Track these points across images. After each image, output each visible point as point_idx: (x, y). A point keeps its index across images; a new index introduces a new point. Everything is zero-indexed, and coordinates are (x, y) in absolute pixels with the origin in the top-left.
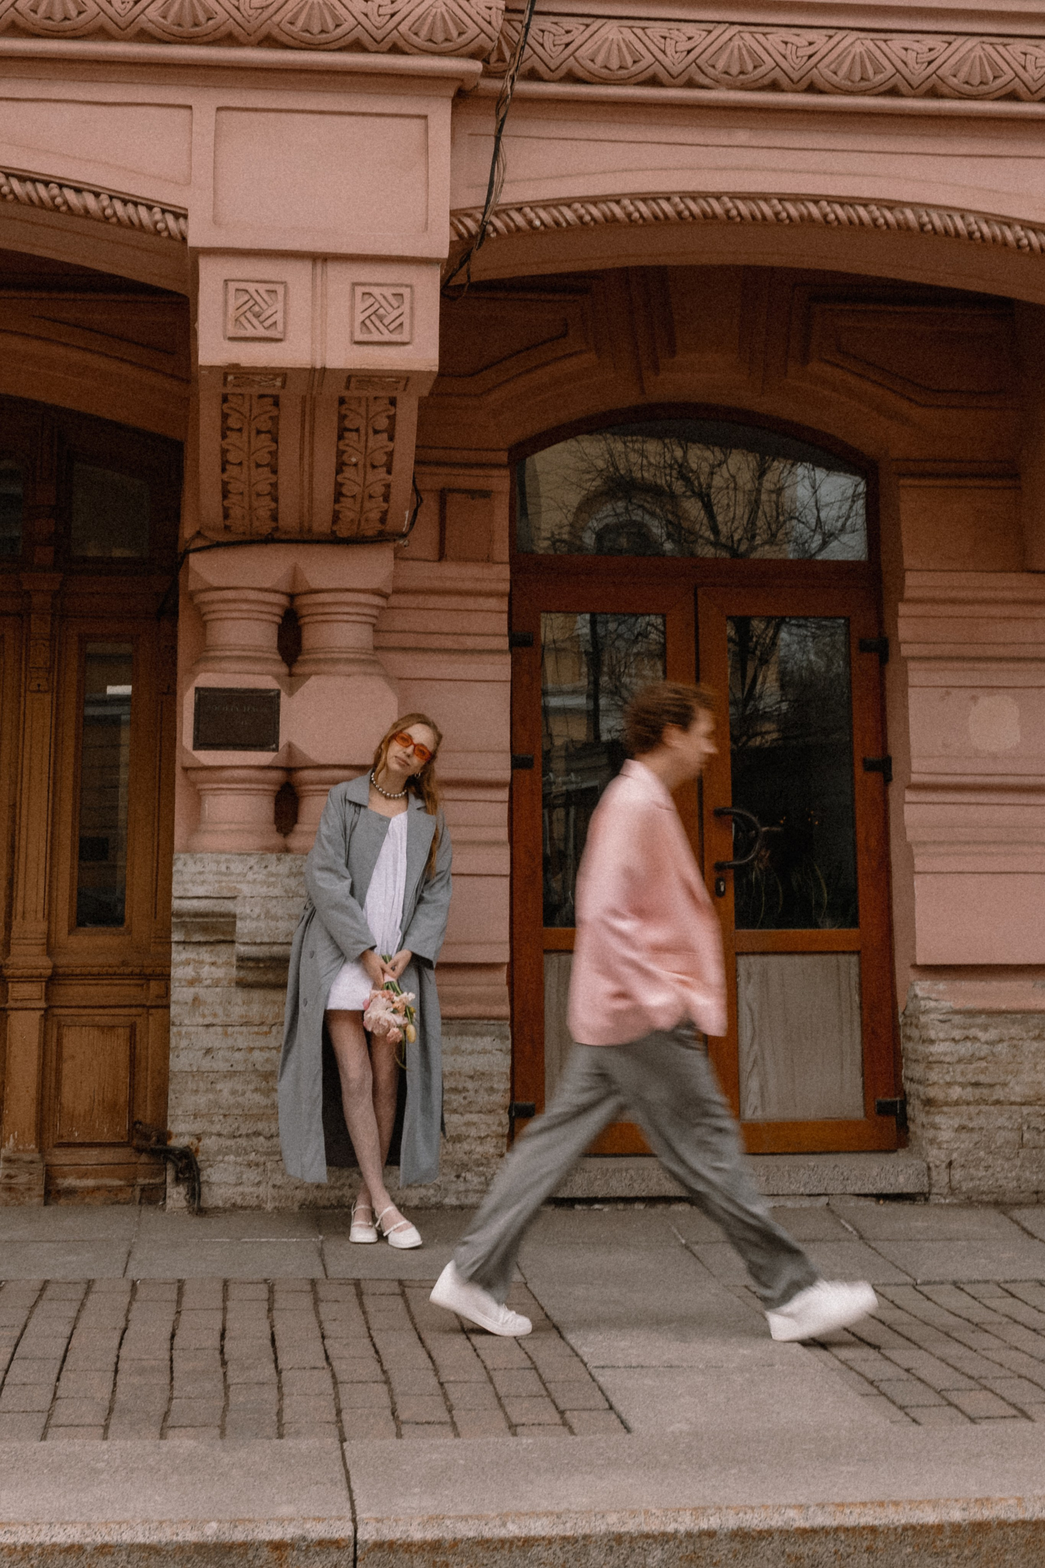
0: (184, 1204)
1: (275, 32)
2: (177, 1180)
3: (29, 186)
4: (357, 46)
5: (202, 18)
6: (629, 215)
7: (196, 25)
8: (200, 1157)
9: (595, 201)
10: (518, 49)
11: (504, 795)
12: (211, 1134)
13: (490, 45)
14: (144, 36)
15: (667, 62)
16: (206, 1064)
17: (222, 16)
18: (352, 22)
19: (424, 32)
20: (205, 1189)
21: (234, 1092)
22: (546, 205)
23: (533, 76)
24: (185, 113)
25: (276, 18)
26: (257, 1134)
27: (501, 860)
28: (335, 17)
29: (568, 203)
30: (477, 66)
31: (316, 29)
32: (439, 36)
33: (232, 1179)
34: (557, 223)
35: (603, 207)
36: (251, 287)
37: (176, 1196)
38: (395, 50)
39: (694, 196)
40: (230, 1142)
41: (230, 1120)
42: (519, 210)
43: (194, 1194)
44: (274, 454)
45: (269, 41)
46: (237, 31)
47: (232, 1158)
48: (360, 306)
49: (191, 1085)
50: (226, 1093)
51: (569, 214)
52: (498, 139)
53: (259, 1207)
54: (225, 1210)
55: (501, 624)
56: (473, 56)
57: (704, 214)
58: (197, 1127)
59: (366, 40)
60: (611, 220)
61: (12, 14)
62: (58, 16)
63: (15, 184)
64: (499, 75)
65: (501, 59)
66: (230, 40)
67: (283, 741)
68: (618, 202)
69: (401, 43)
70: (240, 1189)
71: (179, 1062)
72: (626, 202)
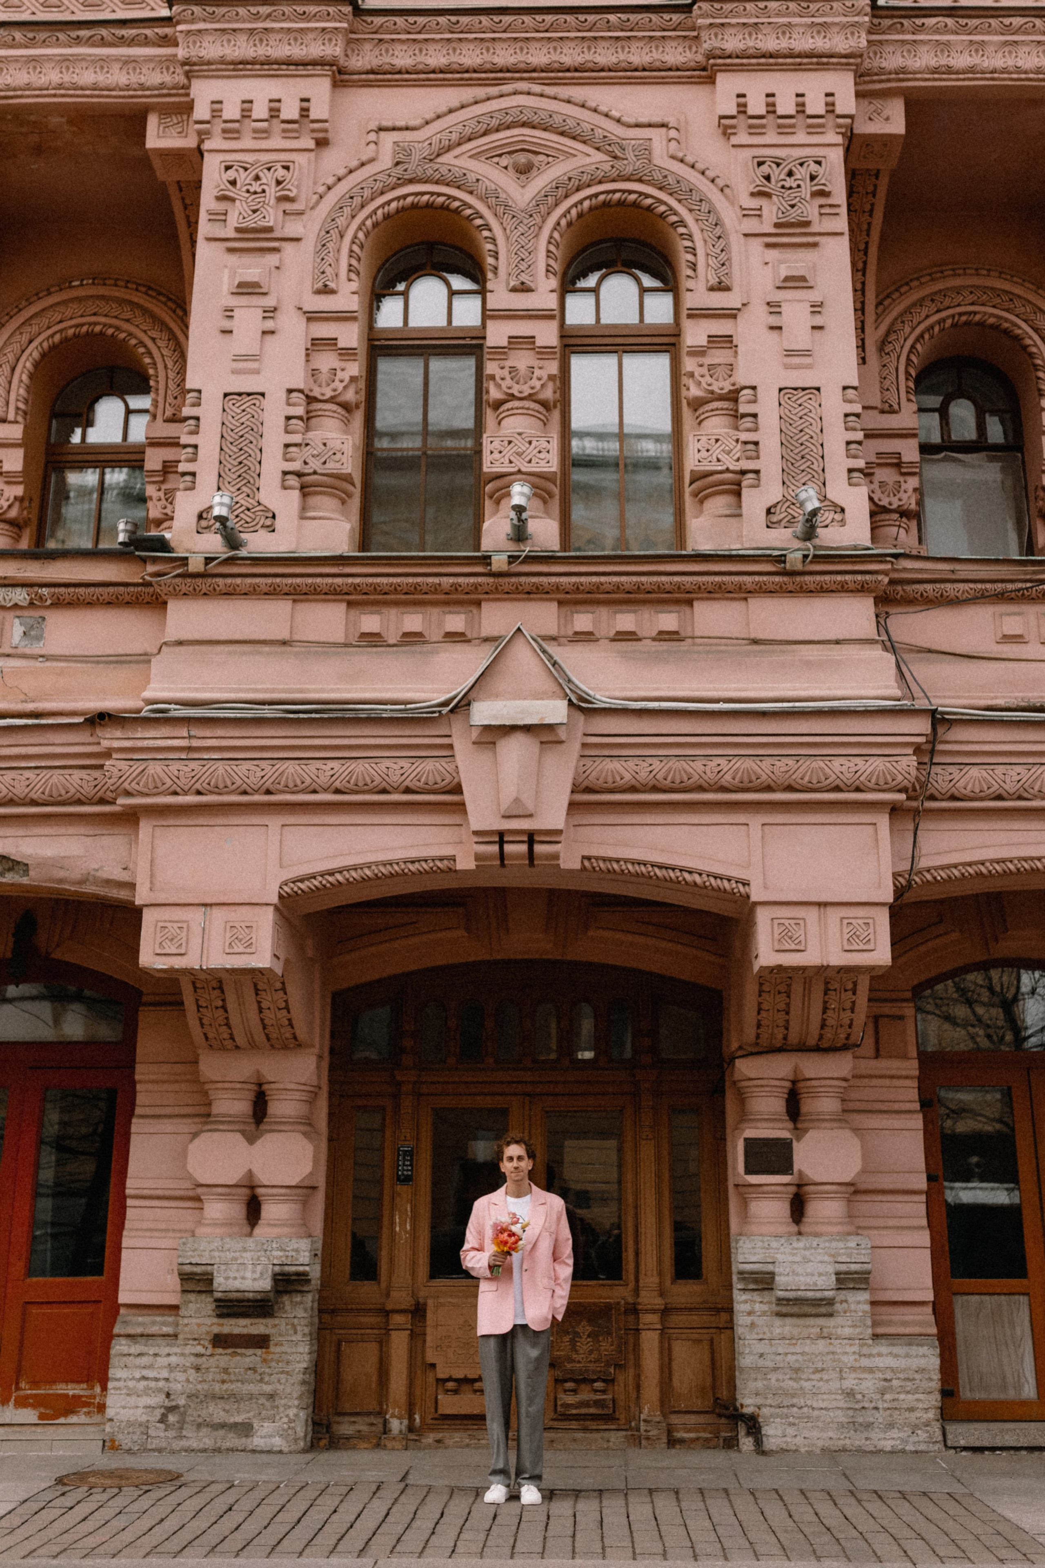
0: (753, 1448)
1: (793, 784)
2: (748, 1434)
3: (664, 871)
4: (837, 789)
5: (754, 778)
6: (990, 872)
7: (750, 782)
8: (760, 1420)
9: (970, 864)
10: (924, 785)
11: (923, 1198)
12: (766, 1406)
13: (910, 785)
14: (724, 789)
15: (1006, 787)
16: (761, 1363)
17: (764, 777)
18: (834, 776)
19: (873, 781)
20: (764, 1439)
21: (778, 1380)
22: (942, 868)
23: (932, 798)
24: (745, 827)
25: (794, 777)
26: (793, 1406)
27: (924, 1238)
28: (825, 774)
29: (955, 866)
30: (903, 796)
31: (815, 781)
32: (881, 782)
33: (780, 1433)
34: (950, 877)
35: (975, 867)
36: (786, 922)
37: (747, 1443)
38: (858, 790)
39: (1025, 859)
40: (778, 1410)
41: (777, 1397)
42: (928, 871)
43: (758, 1442)
44: (788, 1005)
45: (790, 788)
46: (772, 784)
47: (778, 1420)
48: (846, 931)
49: (753, 1376)
50: (773, 1381)
51: (956, 873)
52: (915, 834)
53: (796, 1451)
54: (777, 1452)
55: (914, 1094)
56: (900, 791)
57: (1032, 869)
58: (759, 1401)
59: (842, 785)
60: (980, 874)
61: (654, 782)
62: (678, 781)
63: (657, 870)
64: (915, 799)
65: (915, 790)
66: (769, 789)
67: (796, 1167)
68: (983, 864)
69: (862, 787)
70: (785, 1439)
71: (746, 1360)
72: (988, 864)
